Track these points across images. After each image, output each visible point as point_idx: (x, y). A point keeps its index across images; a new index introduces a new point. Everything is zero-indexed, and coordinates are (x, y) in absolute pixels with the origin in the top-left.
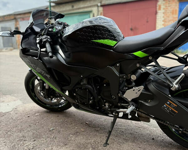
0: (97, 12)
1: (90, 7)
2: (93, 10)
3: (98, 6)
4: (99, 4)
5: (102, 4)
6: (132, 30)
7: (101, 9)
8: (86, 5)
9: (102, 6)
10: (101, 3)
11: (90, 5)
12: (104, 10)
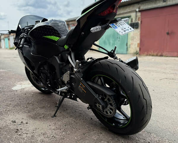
0: (135, 17)
1: (130, 12)
2: (132, 16)
3: (136, 12)
4: (137, 10)
5: (140, 10)
6: (168, 34)
7: (139, 14)
8: (126, 11)
9: (140, 11)
10: (139, 8)
11: (128, 11)
12: (141, 15)
